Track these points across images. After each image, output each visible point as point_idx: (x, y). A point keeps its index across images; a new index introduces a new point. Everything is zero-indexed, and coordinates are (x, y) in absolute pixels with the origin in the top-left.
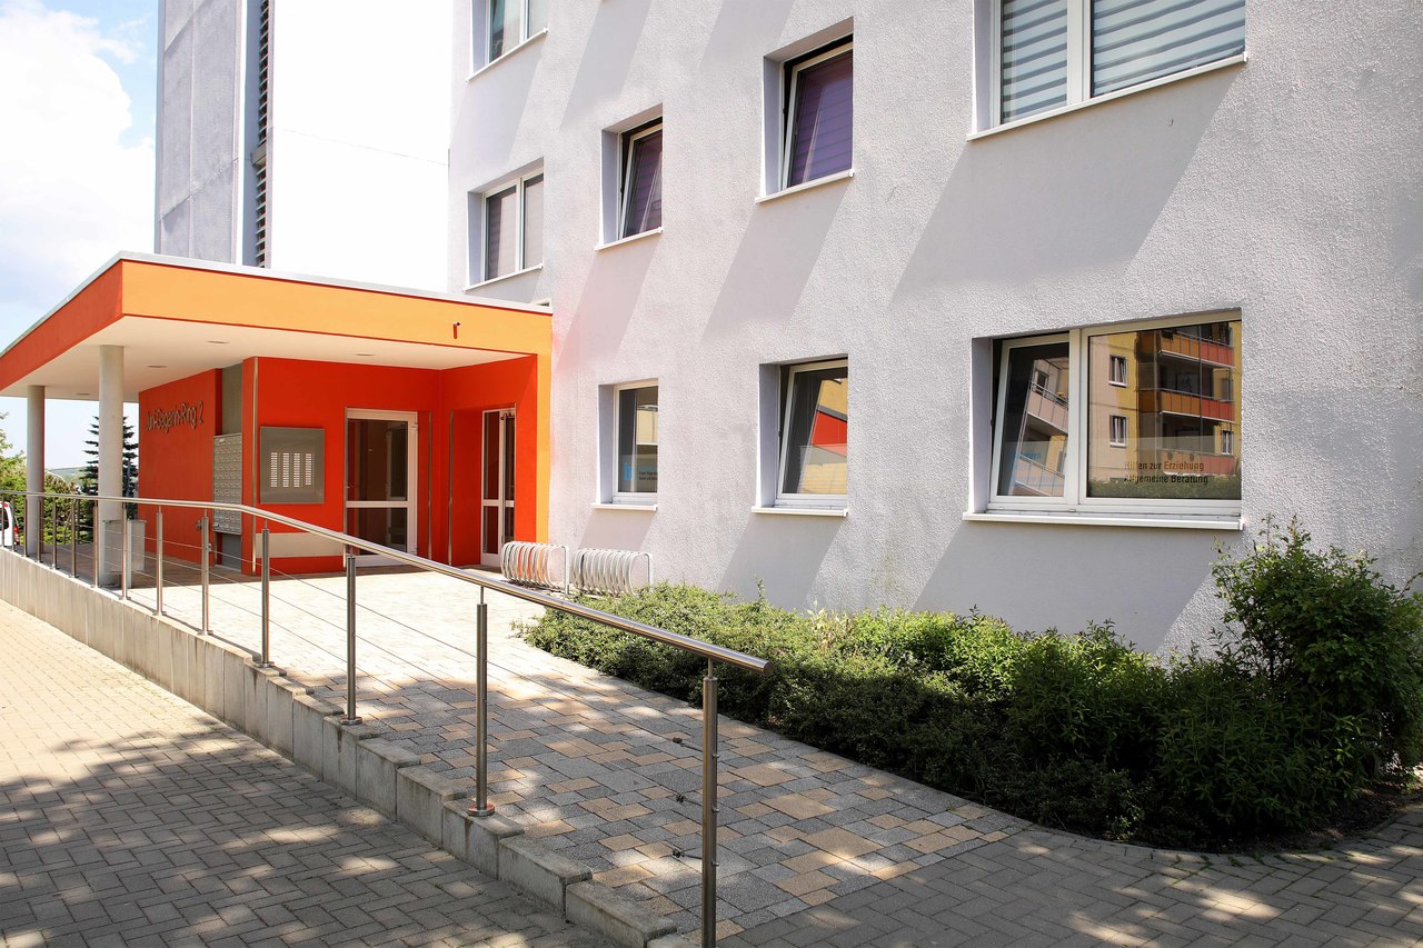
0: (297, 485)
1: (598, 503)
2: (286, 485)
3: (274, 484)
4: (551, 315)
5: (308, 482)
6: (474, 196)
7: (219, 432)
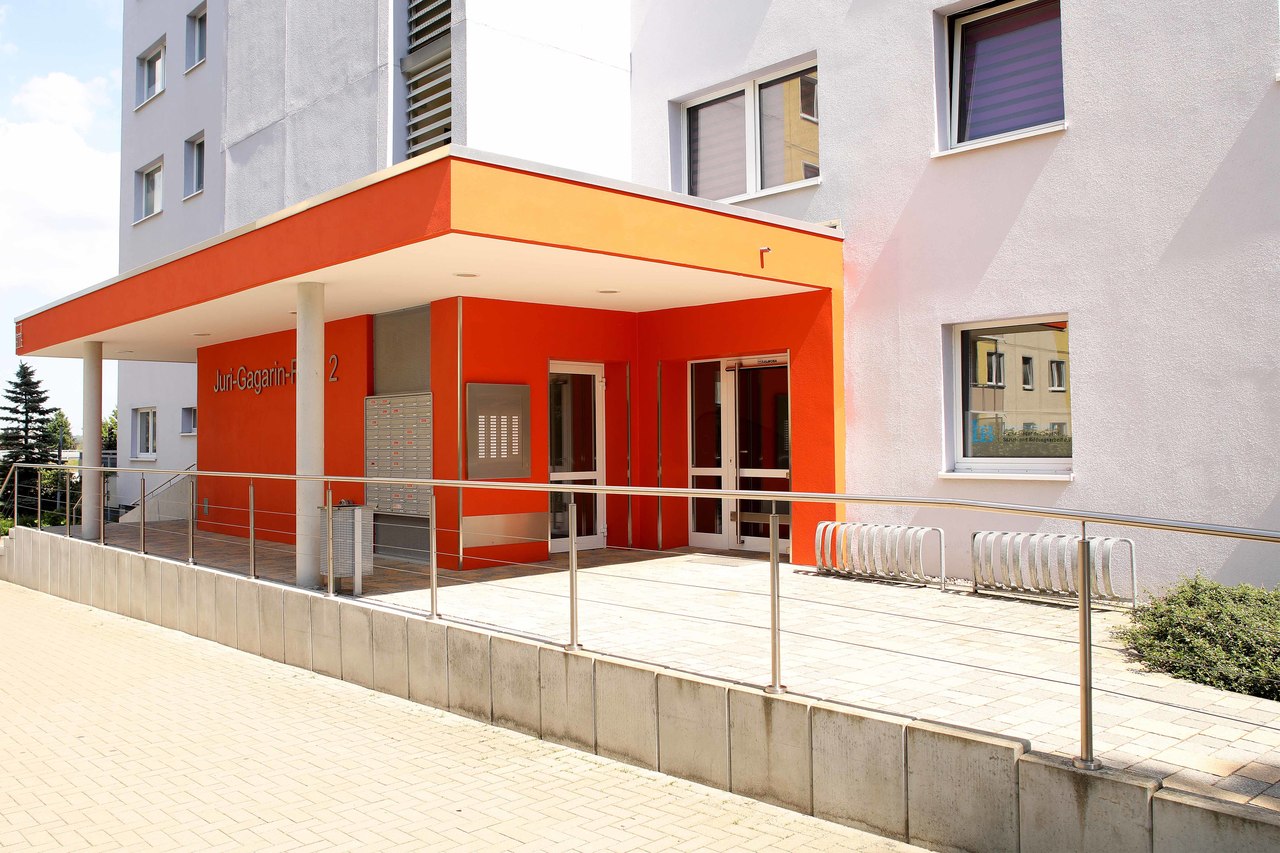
0: (504, 455)
1: (943, 473)
2: (493, 455)
3: (482, 455)
4: (842, 240)
5: (515, 452)
6: (675, 105)
7: (371, 392)
